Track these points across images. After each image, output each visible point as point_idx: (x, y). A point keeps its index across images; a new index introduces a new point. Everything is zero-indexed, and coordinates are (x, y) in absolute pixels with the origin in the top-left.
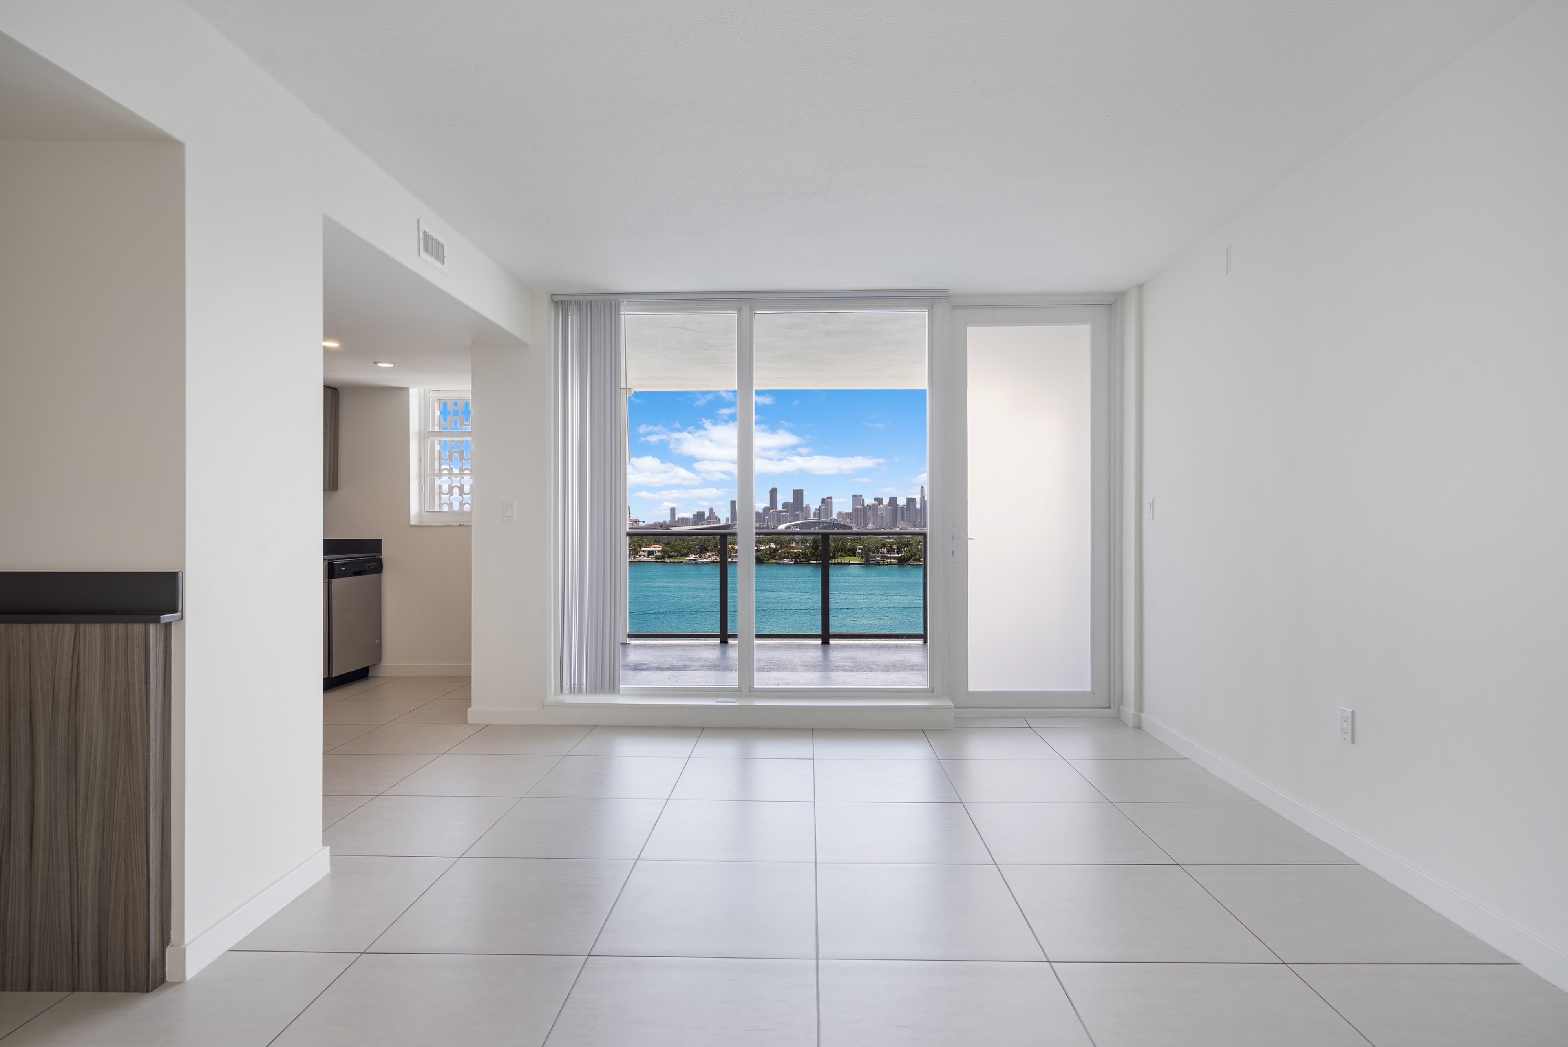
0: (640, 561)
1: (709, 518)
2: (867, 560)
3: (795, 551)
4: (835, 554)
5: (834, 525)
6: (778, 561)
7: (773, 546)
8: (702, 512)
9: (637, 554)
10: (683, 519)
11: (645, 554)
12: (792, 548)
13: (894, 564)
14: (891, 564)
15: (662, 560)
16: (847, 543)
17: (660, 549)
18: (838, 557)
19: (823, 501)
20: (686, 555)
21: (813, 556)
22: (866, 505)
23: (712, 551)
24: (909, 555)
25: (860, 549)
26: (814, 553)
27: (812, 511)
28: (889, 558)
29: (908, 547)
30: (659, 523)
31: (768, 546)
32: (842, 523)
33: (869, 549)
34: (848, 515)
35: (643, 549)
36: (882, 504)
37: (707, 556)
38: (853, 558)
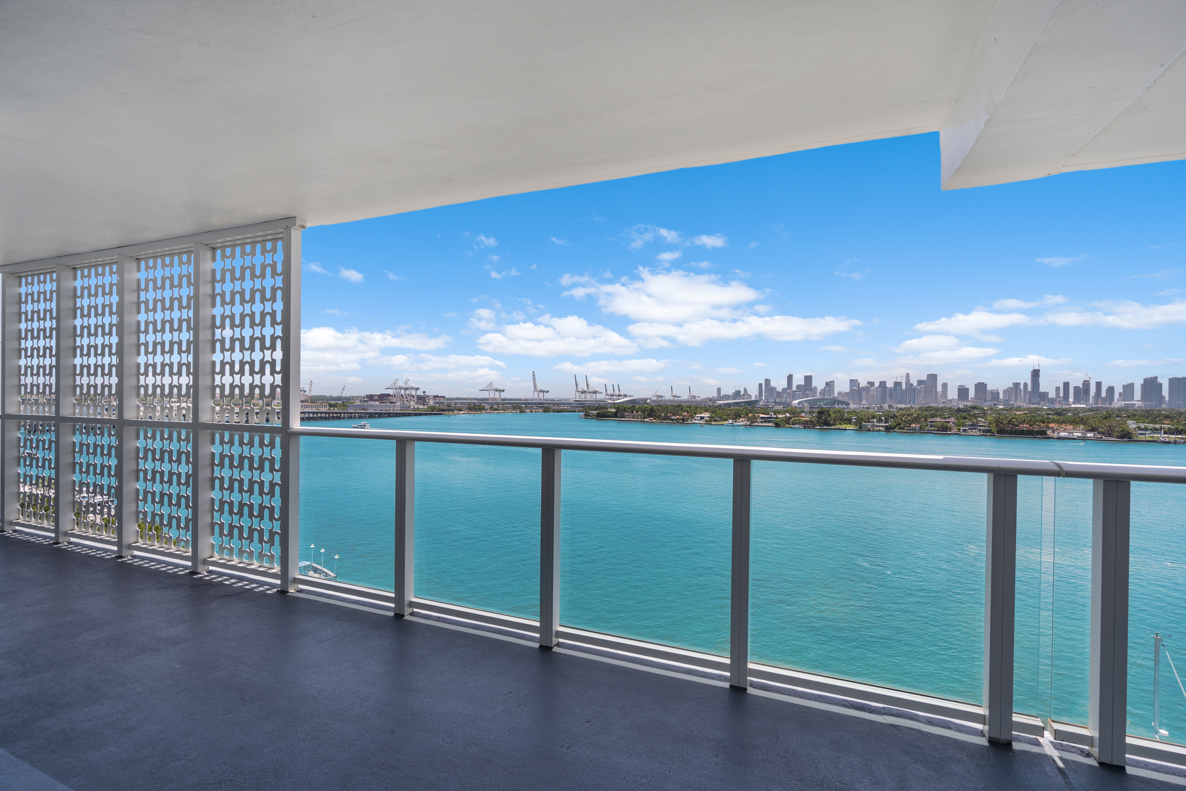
0: (695, 423)
1: (743, 395)
2: (860, 427)
3: (804, 419)
4: (835, 422)
5: (835, 401)
6: (791, 426)
7: (788, 415)
8: (739, 391)
9: (693, 418)
10: (726, 395)
11: (699, 418)
12: (802, 417)
13: (882, 431)
14: (879, 431)
15: (710, 423)
16: (844, 415)
17: (708, 416)
18: (837, 424)
19: (827, 384)
20: (726, 420)
21: (817, 423)
22: (860, 387)
23: (744, 417)
24: (895, 424)
25: (854, 419)
26: (819, 422)
27: (819, 390)
28: (877, 426)
29: (894, 418)
30: (709, 398)
31: (784, 416)
32: (842, 400)
33: (862, 420)
34: (846, 394)
35: (697, 415)
36: (874, 386)
37: (740, 421)
38: (849, 425)
